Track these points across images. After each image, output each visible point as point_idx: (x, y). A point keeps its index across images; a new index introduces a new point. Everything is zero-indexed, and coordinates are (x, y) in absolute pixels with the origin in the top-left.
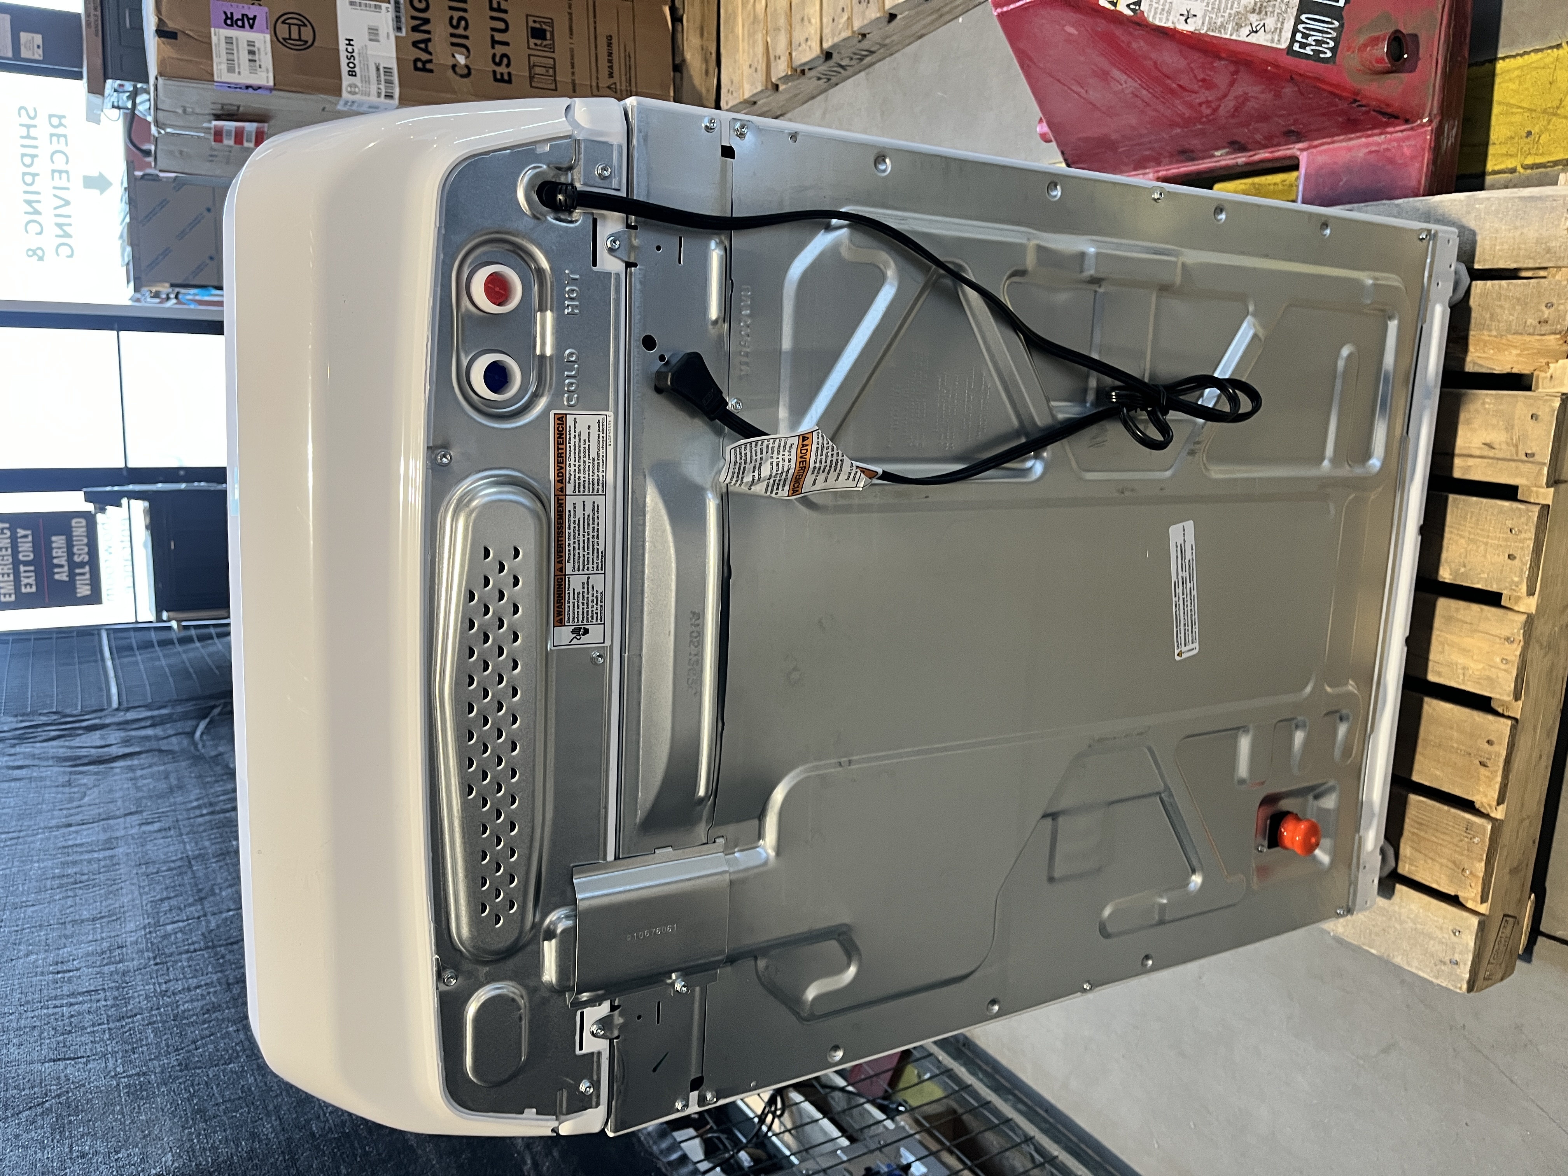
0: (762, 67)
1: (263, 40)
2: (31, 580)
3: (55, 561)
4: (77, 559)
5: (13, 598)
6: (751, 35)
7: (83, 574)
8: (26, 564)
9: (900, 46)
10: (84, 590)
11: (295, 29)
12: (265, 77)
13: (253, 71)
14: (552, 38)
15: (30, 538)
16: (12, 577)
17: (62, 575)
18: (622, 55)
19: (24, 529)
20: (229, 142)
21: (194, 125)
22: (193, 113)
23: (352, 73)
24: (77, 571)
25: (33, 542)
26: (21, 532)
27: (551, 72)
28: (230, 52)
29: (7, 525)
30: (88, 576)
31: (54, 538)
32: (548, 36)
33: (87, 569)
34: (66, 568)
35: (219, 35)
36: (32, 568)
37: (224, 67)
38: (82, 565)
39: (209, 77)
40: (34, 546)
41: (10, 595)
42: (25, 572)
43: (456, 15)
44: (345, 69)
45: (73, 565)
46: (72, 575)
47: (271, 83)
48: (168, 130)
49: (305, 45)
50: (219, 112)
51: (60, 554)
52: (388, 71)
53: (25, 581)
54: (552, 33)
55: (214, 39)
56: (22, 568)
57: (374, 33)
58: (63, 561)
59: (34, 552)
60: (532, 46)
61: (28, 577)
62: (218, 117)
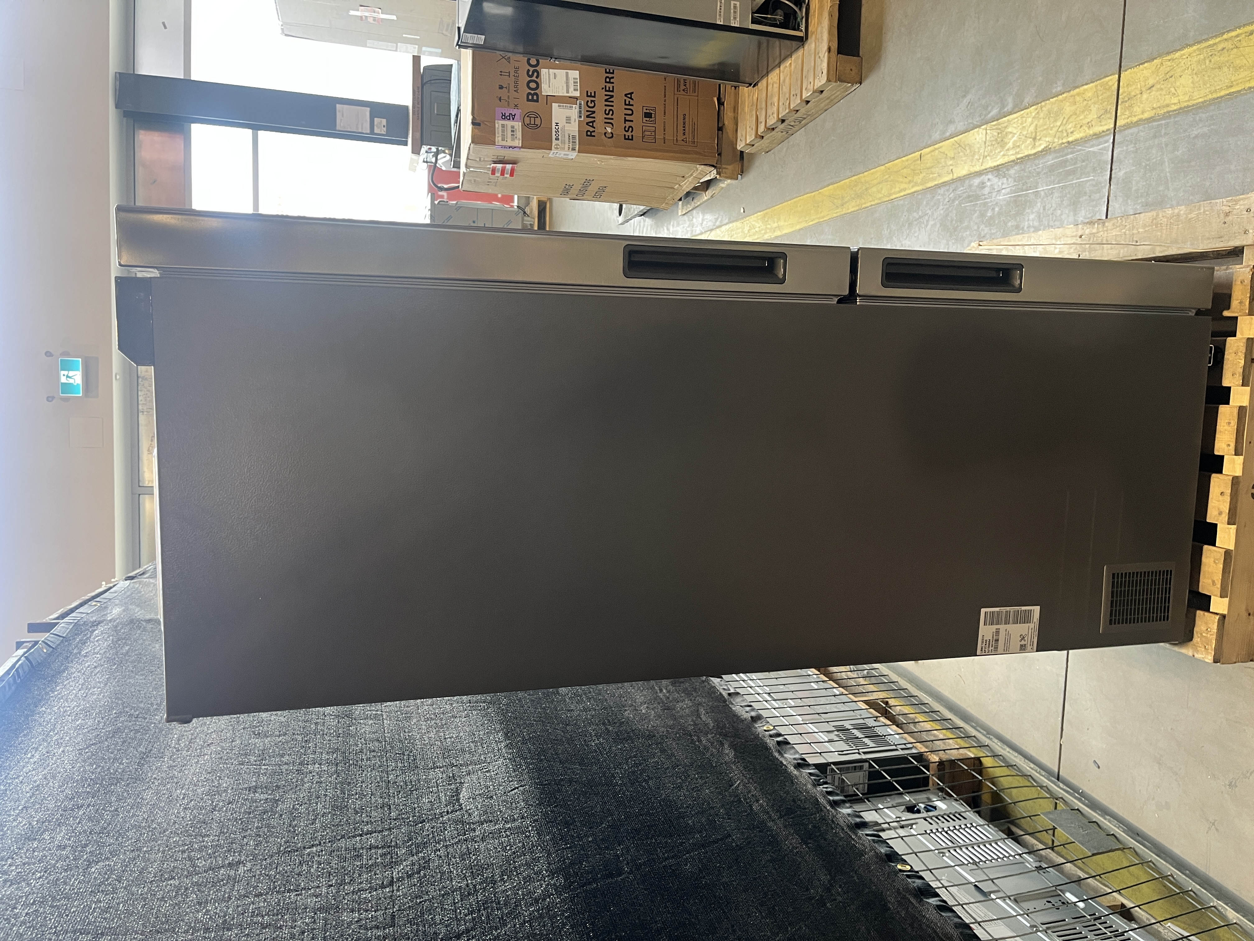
0: (754, 128)
1: (518, 125)
6: (751, 111)
9: (817, 115)
11: (532, 119)
12: (518, 143)
13: (513, 140)
14: (655, 117)
18: (691, 123)
20: (498, 174)
21: (484, 167)
22: (484, 161)
23: (557, 139)
27: (653, 133)
28: (503, 131)
32: (653, 116)
35: (499, 123)
37: (500, 139)
39: (493, 143)
43: (608, 108)
44: (554, 137)
47: (520, 145)
48: (472, 169)
49: (537, 127)
50: (495, 160)
52: (574, 137)
54: (655, 114)
55: (497, 125)
57: (568, 120)
60: (644, 121)
62: (495, 162)
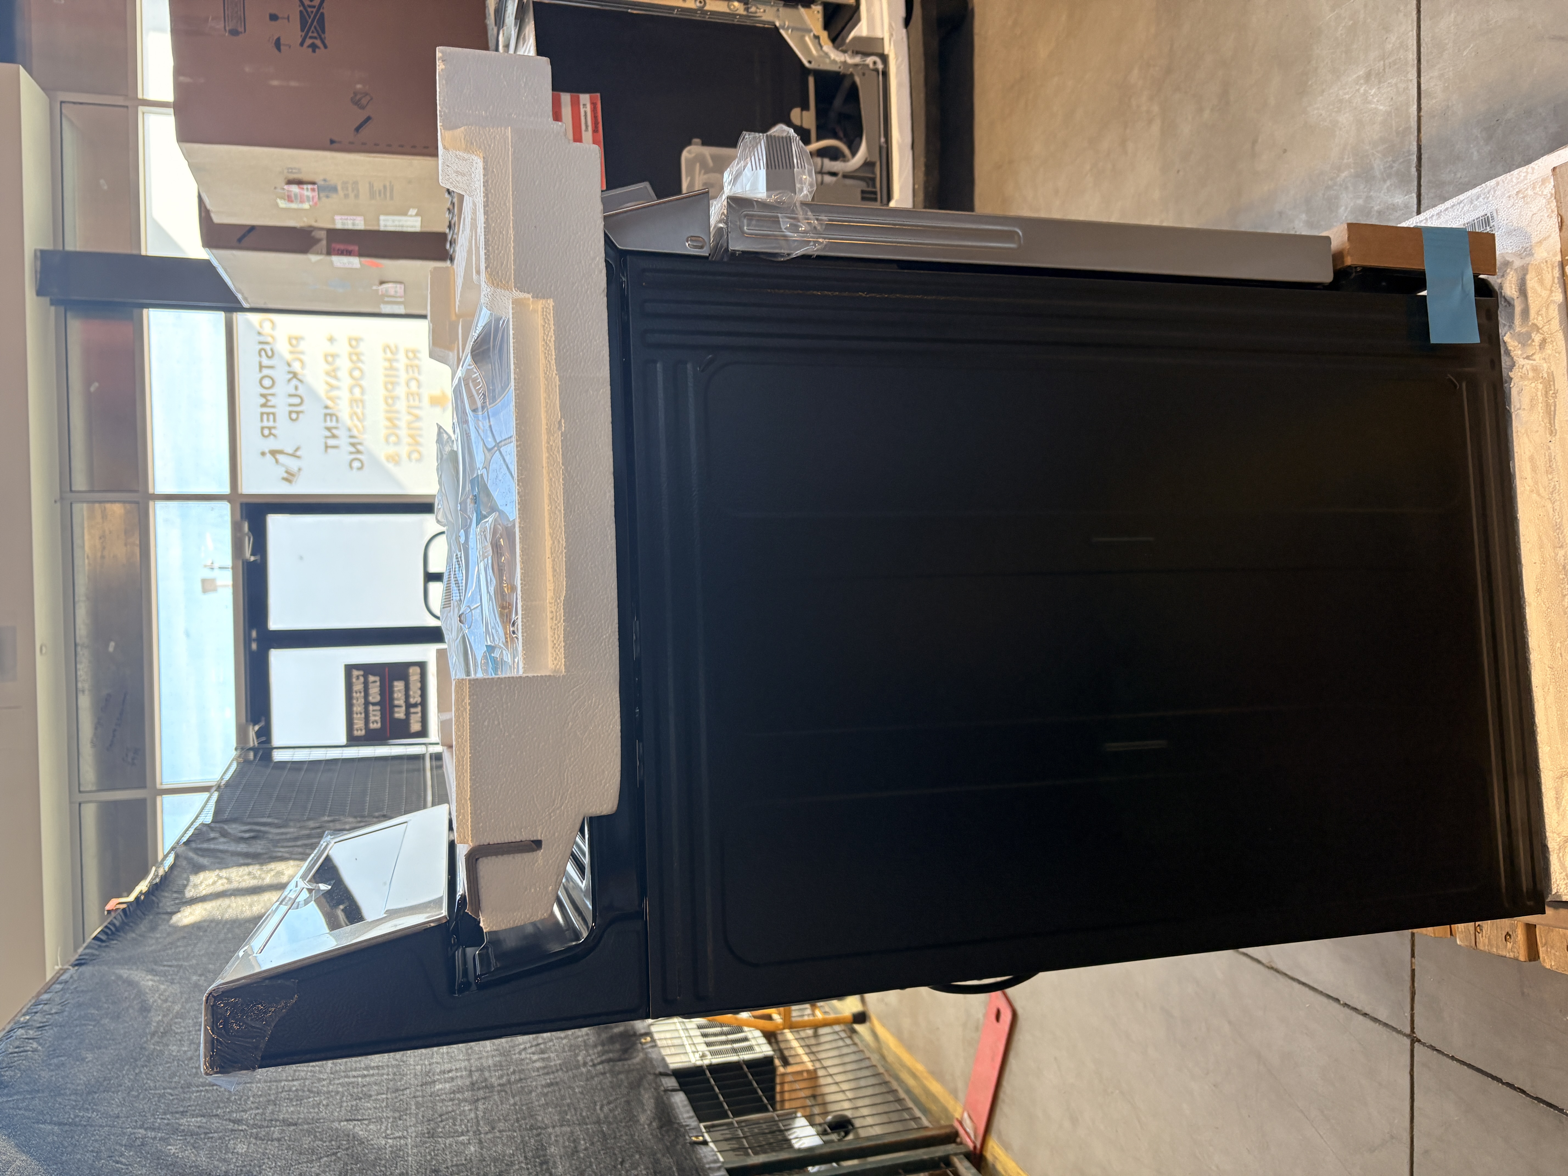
2: (378, 718)
3: (396, 702)
4: (412, 701)
5: (363, 732)
7: (416, 713)
8: (374, 704)
10: (415, 727)
15: (378, 684)
16: (363, 715)
17: (400, 714)
19: (374, 675)
24: (412, 710)
25: (381, 686)
26: (371, 678)
29: (361, 673)
30: (420, 715)
31: (396, 683)
33: (419, 709)
34: (404, 709)
36: (378, 708)
38: (415, 705)
40: (380, 690)
41: (361, 730)
42: (373, 711)
45: (409, 706)
46: (408, 714)
51: (400, 695)
53: (372, 718)
56: (371, 708)
58: (401, 702)
59: (380, 695)
61: (375, 715)
